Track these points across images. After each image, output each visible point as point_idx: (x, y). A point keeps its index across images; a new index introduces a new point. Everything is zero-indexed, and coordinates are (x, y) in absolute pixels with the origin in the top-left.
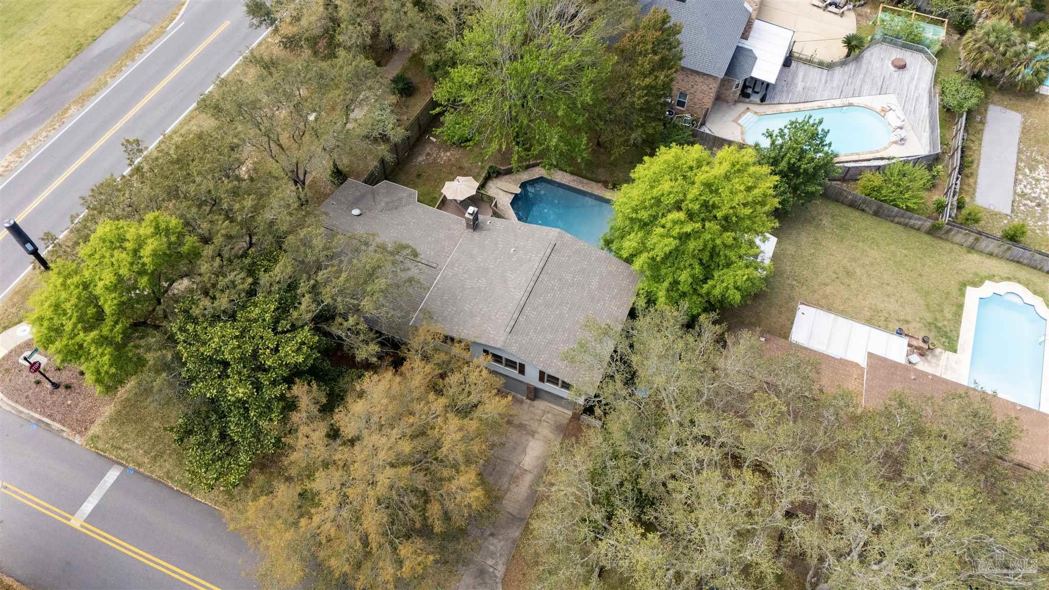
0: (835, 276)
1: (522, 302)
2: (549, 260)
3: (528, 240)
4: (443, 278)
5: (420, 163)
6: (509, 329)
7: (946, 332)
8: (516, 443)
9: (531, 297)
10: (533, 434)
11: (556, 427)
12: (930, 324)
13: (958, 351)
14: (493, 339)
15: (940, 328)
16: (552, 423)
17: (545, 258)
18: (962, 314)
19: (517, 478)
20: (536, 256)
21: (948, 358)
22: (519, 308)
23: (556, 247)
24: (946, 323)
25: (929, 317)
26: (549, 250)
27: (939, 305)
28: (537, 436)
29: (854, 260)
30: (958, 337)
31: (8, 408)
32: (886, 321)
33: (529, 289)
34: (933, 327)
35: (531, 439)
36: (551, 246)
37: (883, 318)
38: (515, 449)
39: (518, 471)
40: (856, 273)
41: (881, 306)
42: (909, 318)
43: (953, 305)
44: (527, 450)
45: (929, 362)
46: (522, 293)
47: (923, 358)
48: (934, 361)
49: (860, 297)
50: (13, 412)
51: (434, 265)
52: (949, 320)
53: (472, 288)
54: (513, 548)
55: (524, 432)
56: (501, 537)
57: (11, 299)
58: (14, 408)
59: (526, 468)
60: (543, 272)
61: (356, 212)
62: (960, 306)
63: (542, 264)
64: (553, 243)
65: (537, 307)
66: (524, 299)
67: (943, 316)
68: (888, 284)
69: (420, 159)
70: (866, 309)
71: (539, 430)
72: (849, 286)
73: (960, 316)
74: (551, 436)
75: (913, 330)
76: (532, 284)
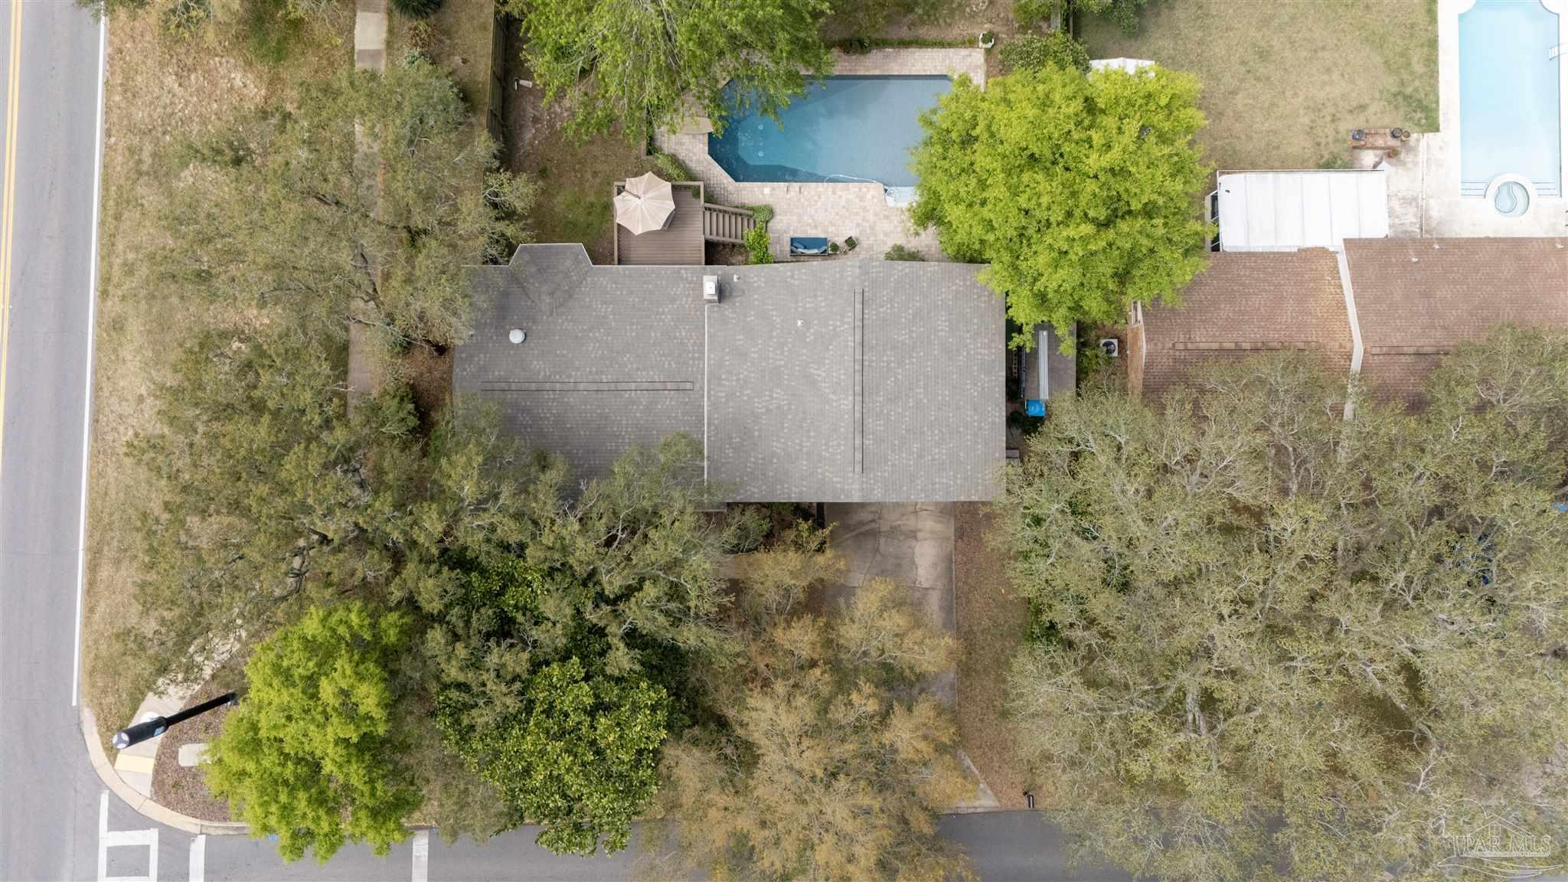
0: (1243, 69)
1: (858, 415)
2: (866, 322)
3: (815, 296)
4: (714, 406)
5: (531, 144)
6: (858, 468)
7: (1420, 101)
8: (897, 558)
9: (866, 400)
10: (913, 535)
11: (941, 512)
12: (1395, 95)
13: (1441, 128)
14: (843, 490)
15: (1411, 97)
16: (933, 508)
17: (859, 323)
18: (1437, 56)
19: (920, 604)
20: (843, 323)
21: (1428, 146)
22: (858, 426)
23: (866, 294)
24: (1417, 83)
25: (1391, 83)
26: (858, 306)
27: (1402, 55)
28: (920, 535)
29: (1265, 22)
30: (1437, 102)
31: (220, 832)
32: (1333, 121)
33: (858, 388)
34: (1400, 98)
35: (914, 543)
36: (859, 297)
37: (1328, 118)
38: (899, 565)
39: (918, 595)
40: (1272, 47)
41: (1321, 95)
42: (1366, 100)
43: (1422, 46)
44: (916, 560)
45: (1404, 164)
46: (851, 398)
47: (1394, 160)
48: (1410, 159)
49: (1289, 94)
50: (231, 833)
51: (688, 386)
52: (1421, 77)
53: (768, 410)
54: (954, 695)
55: (901, 538)
56: (934, 689)
57: (93, 686)
58: (227, 828)
59: (925, 585)
60: (865, 350)
61: (516, 337)
62: (1433, 44)
63: (858, 337)
64: (859, 290)
65: (881, 411)
66: (858, 408)
67: (1412, 73)
68: (1323, 48)
69: (528, 135)
70: (1302, 112)
71: (920, 525)
72: (1268, 79)
73: (1435, 62)
74: (939, 527)
75: (1374, 117)
76: (858, 378)
